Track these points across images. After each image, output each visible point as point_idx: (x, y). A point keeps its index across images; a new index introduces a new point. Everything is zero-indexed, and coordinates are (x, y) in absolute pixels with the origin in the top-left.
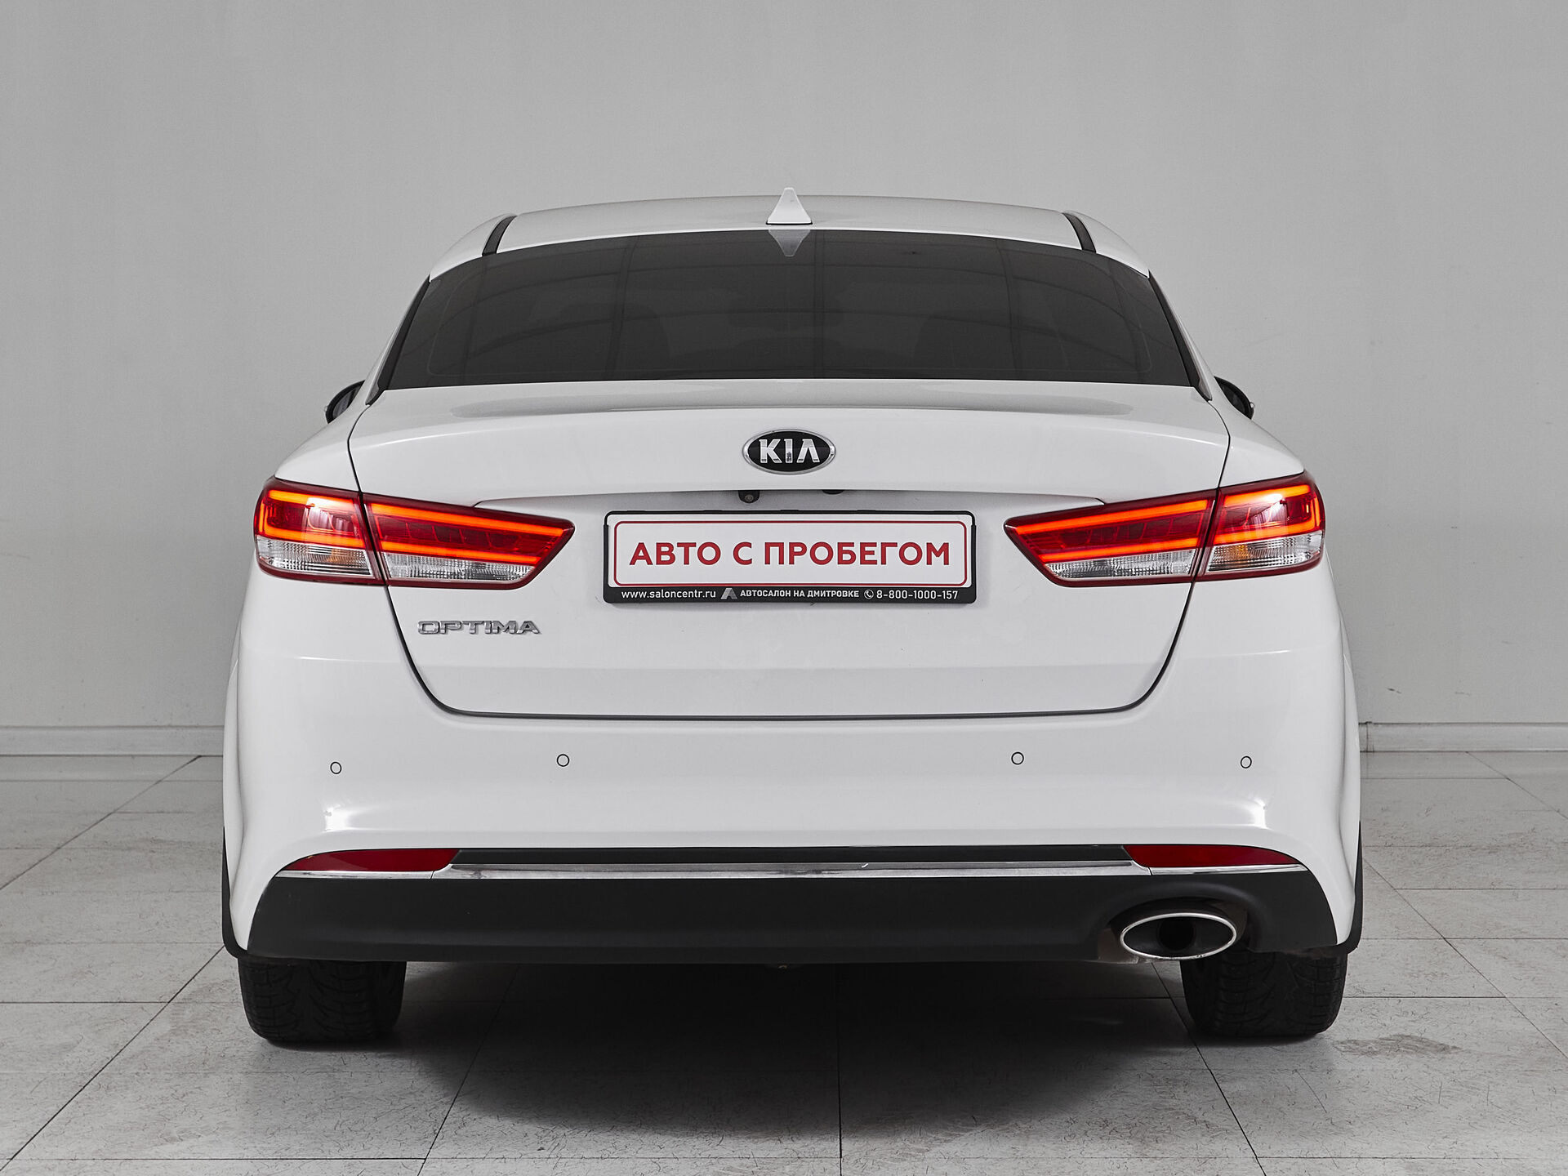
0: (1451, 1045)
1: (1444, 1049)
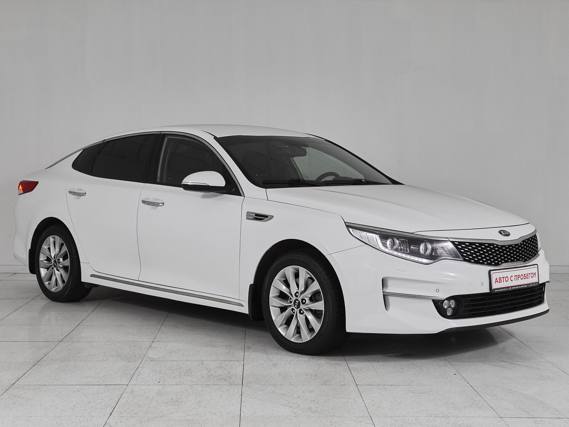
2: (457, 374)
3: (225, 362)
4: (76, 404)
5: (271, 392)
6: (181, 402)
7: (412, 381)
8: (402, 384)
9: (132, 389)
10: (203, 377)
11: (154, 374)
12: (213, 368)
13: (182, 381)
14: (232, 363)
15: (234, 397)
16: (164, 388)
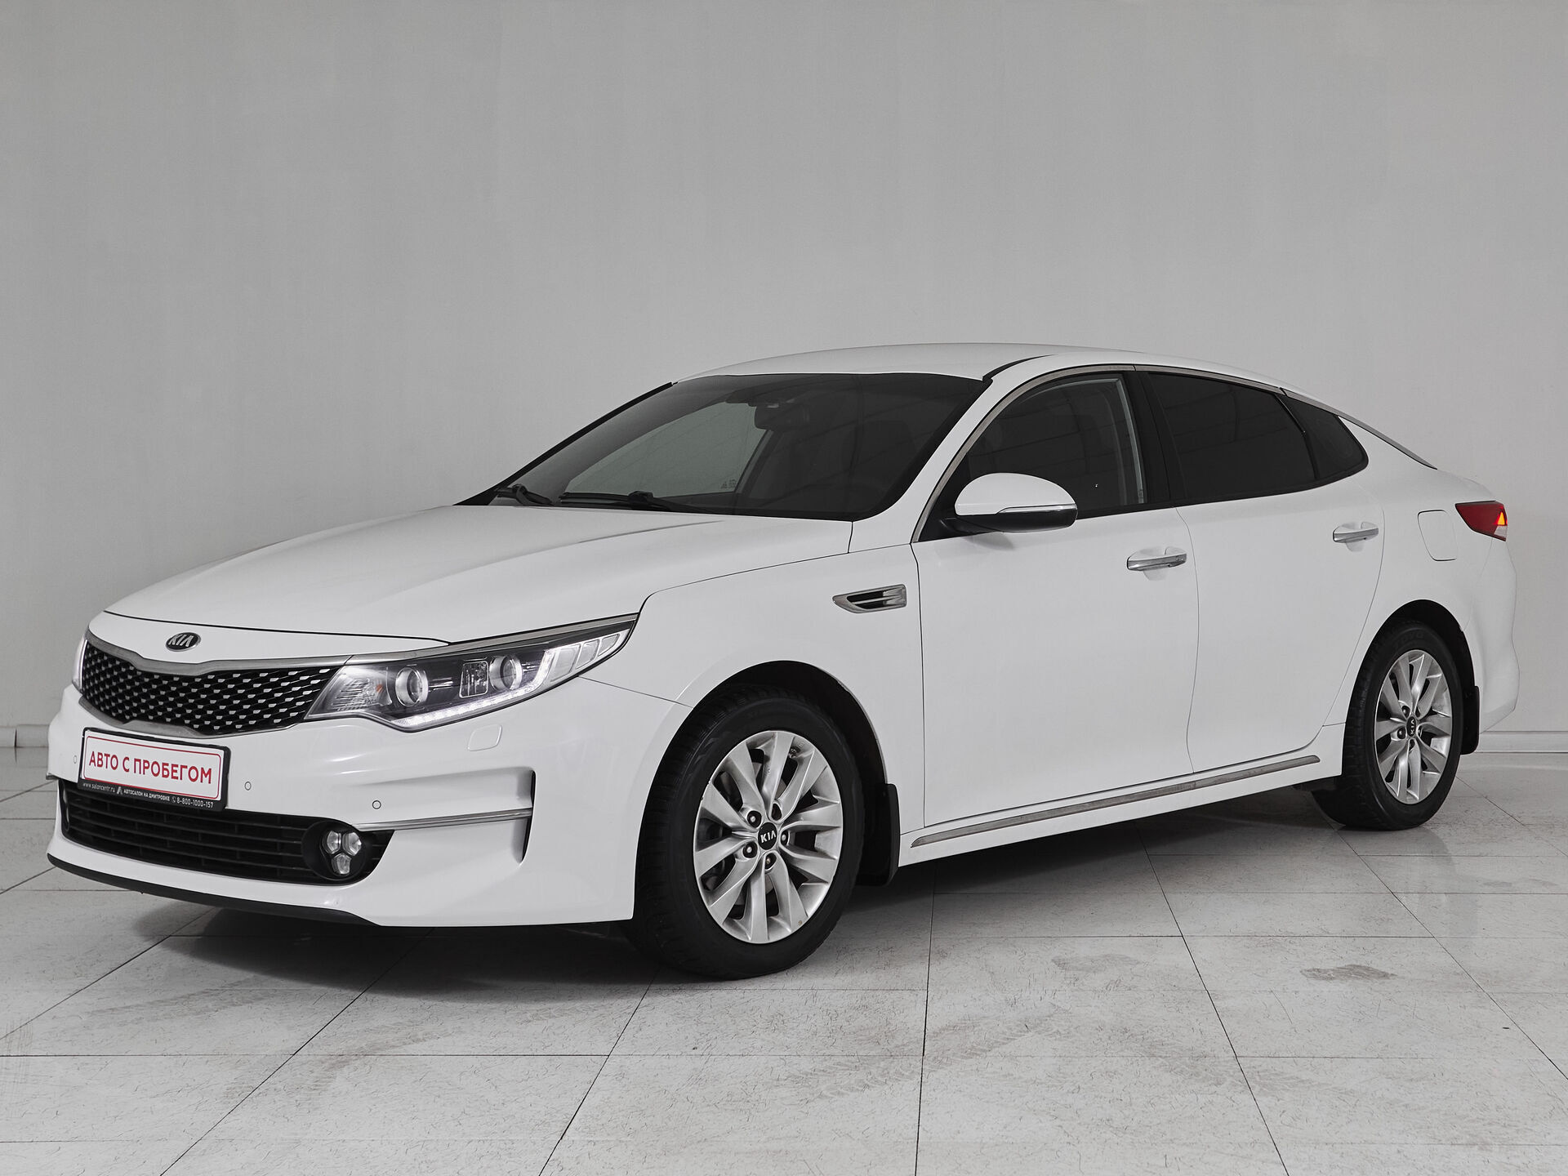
0: (1390, 972)
1: (1385, 975)
2: (1513, 1027)
3: (877, 993)
4: (469, 1107)
5: (1003, 1076)
6: (757, 1103)
7: (1387, 1046)
8: (1360, 1054)
9: (621, 1066)
10: (815, 1033)
11: (681, 1025)
12: (843, 1010)
13: (758, 1044)
14: (894, 995)
15: (901, 1089)
16: (709, 1064)
